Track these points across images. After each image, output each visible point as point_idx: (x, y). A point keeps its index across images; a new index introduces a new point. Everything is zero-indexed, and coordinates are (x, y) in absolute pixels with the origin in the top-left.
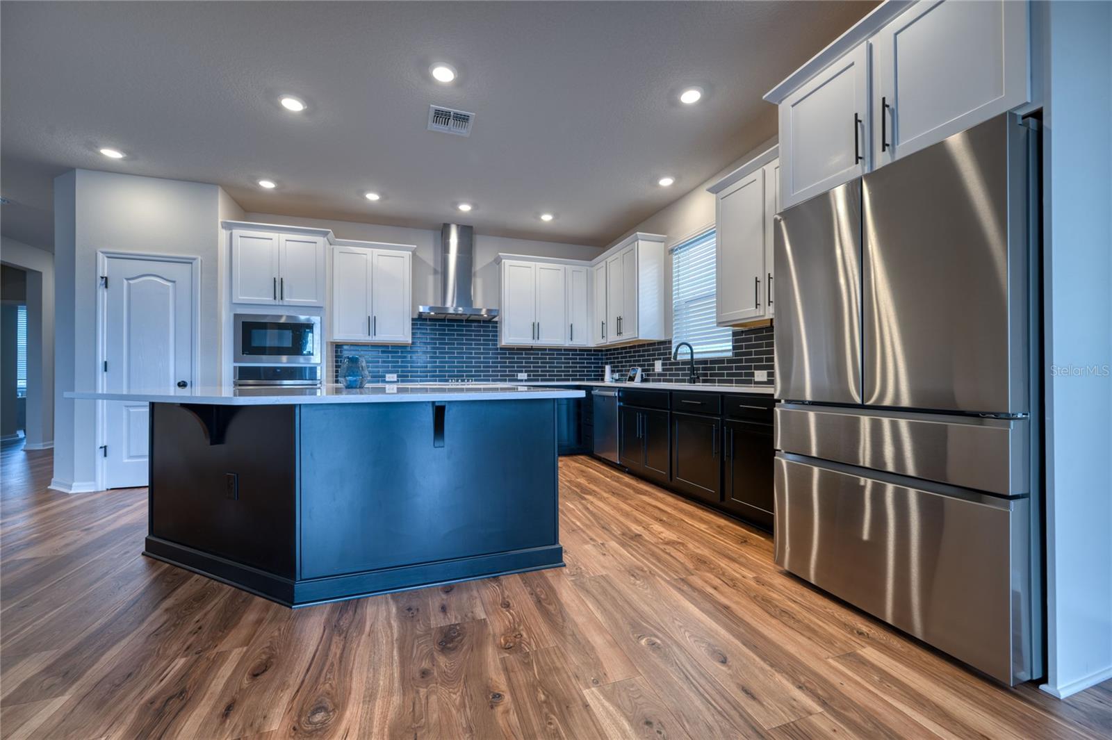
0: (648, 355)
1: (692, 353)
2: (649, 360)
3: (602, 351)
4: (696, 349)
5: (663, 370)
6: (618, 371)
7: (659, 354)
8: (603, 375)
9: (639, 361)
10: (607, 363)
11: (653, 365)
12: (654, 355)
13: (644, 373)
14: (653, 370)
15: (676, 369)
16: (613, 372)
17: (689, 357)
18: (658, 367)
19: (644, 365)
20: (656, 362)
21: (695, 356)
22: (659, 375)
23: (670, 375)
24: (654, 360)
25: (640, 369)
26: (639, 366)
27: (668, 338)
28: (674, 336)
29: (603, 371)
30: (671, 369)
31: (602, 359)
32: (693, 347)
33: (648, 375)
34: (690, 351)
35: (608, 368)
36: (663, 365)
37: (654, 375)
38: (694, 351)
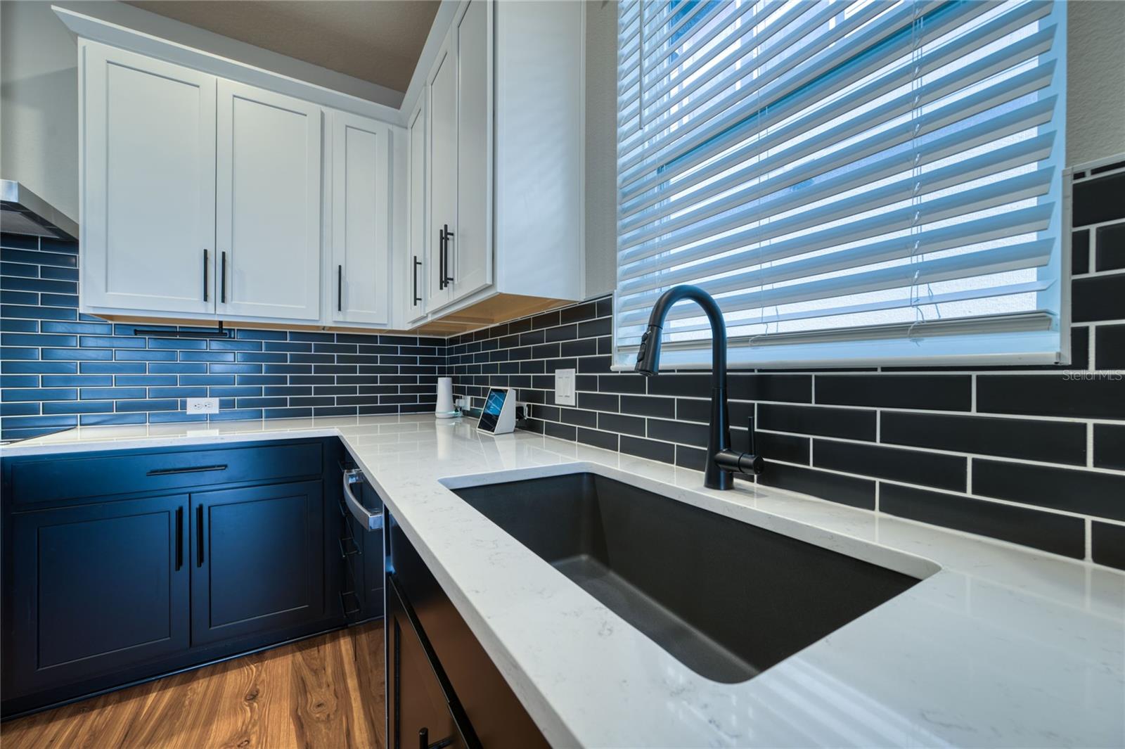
0: (539, 352)
1: (719, 343)
2: (538, 367)
3: (442, 342)
4: (737, 323)
5: (582, 400)
6: (472, 392)
7: (568, 350)
8: (435, 398)
9: (513, 368)
10: (443, 372)
11: (550, 382)
12: (553, 351)
13: (525, 404)
14: (551, 397)
15: (629, 404)
16: (457, 392)
17: (705, 359)
18: (565, 388)
19: (525, 382)
20: (559, 373)
21: (735, 357)
22: (568, 414)
23: (607, 421)
24: (553, 366)
25: (511, 393)
26: (515, 382)
27: (598, 293)
28: (620, 284)
29: (434, 389)
30: (610, 403)
31: (442, 361)
32: (727, 317)
33: (536, 411)
34: (709, 334)
35: (443, 386)
36: (581, 383)
37: (553, 413)
38: (730, 332)
